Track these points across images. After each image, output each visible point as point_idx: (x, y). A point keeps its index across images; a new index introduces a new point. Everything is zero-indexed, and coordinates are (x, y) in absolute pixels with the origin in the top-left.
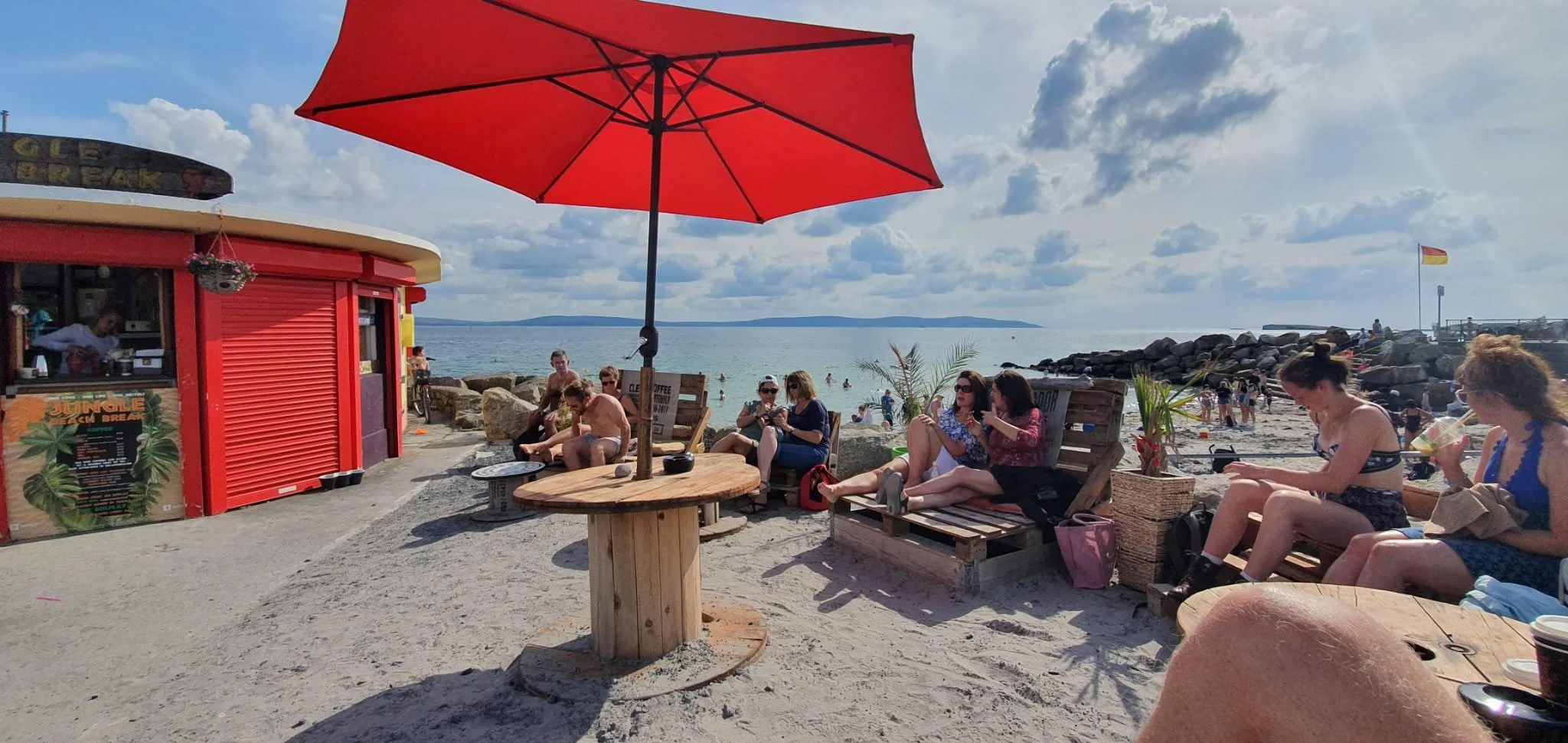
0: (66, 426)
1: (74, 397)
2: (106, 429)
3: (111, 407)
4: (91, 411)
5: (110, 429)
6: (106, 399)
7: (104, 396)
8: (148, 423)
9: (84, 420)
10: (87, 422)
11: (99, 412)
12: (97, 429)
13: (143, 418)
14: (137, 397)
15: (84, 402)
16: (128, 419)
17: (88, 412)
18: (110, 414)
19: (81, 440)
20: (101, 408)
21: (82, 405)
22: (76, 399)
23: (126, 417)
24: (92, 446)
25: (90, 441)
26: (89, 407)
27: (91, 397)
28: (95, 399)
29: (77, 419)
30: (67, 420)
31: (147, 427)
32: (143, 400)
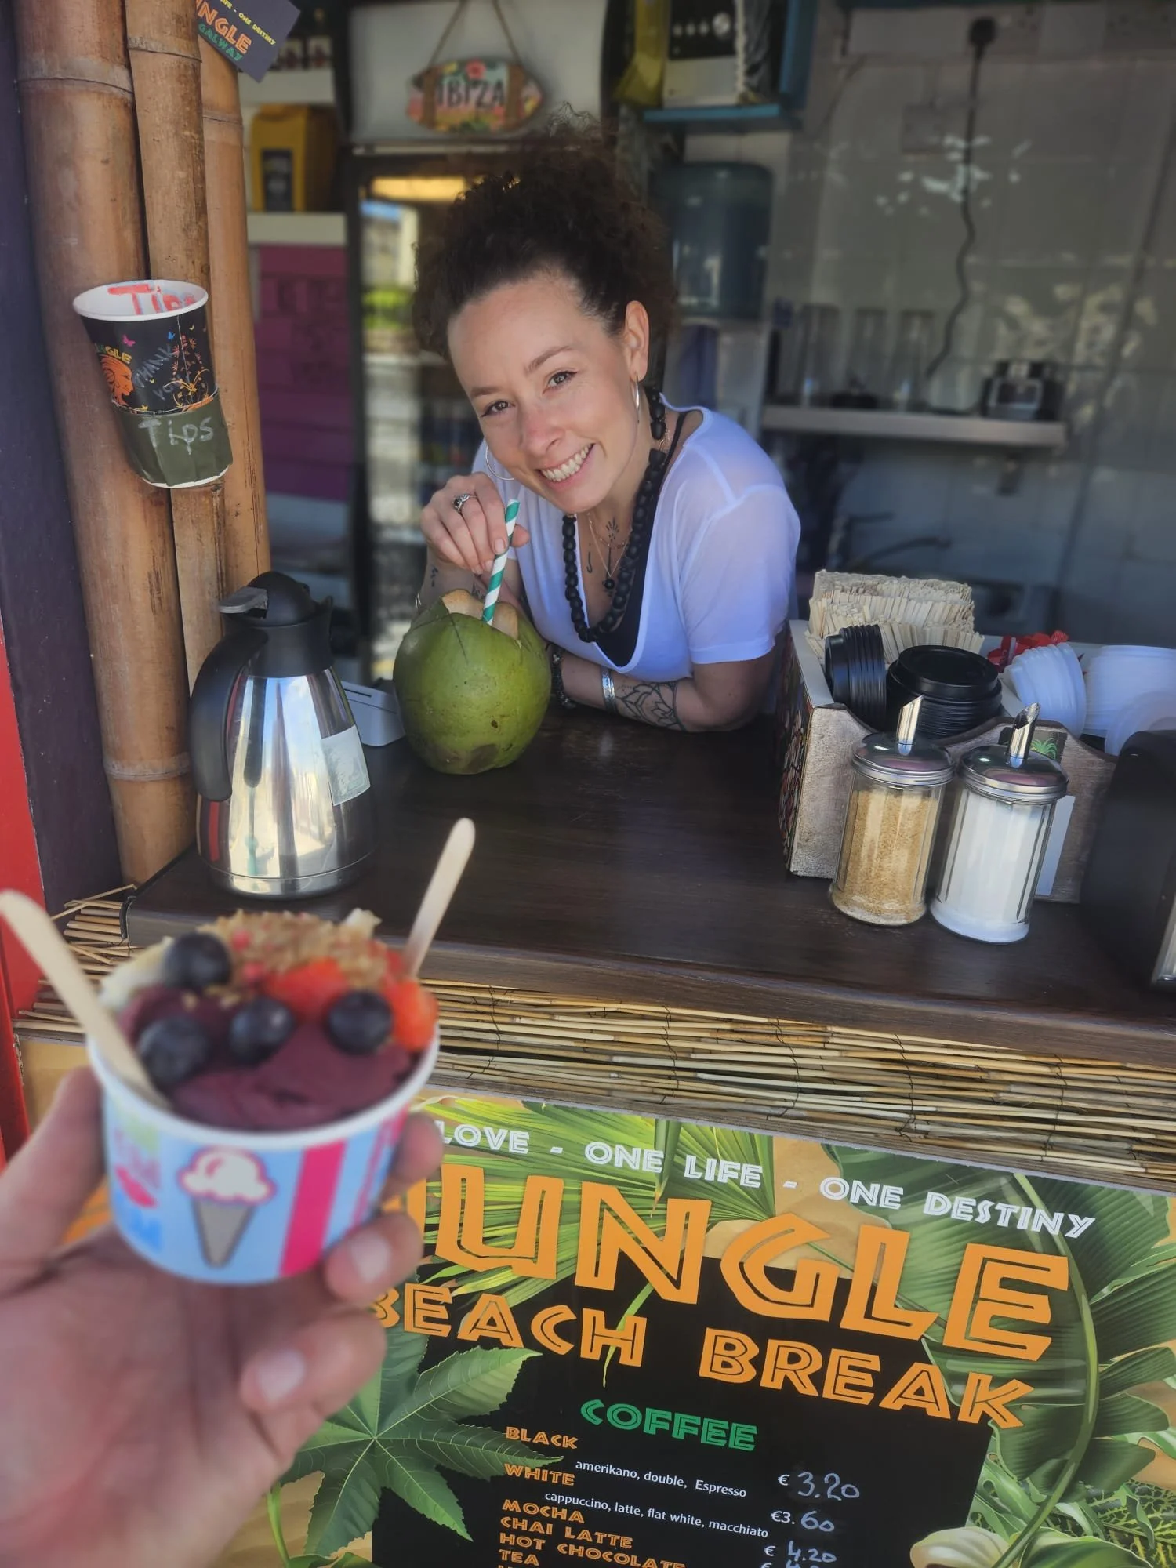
0: (440, 1350)
1: (519, 1142)
2: (712, 1431)
3: (783, 1279)
4: (629, 1276)
5: (742, 1436)
6: (762, 1201)
7: (750, 1175)
8: (1025, 1469)
9: (570, 1331)
10: (589, 1352)
11: (688, 1294)
12: (653, 1420)
13: (1005, 1422)
14: (1015, 1238)
15: (593, 1194)
16: (891, 1402)
17: (606, 1282)
18: (763, 1329)
19: (531, 1468)
20: (711, 1268)
21: (570, 1213)
22: (534, 1163)
23: (883, 1382)
24: (594, 1520)
25: (587, 1485)
26: (617, 1240)
27: (647, 1161)
28: (676, 1184)
29: (524, 1313)
30: (461, 1306)
31: (1010, 1486)
32: (1058, 1272)
